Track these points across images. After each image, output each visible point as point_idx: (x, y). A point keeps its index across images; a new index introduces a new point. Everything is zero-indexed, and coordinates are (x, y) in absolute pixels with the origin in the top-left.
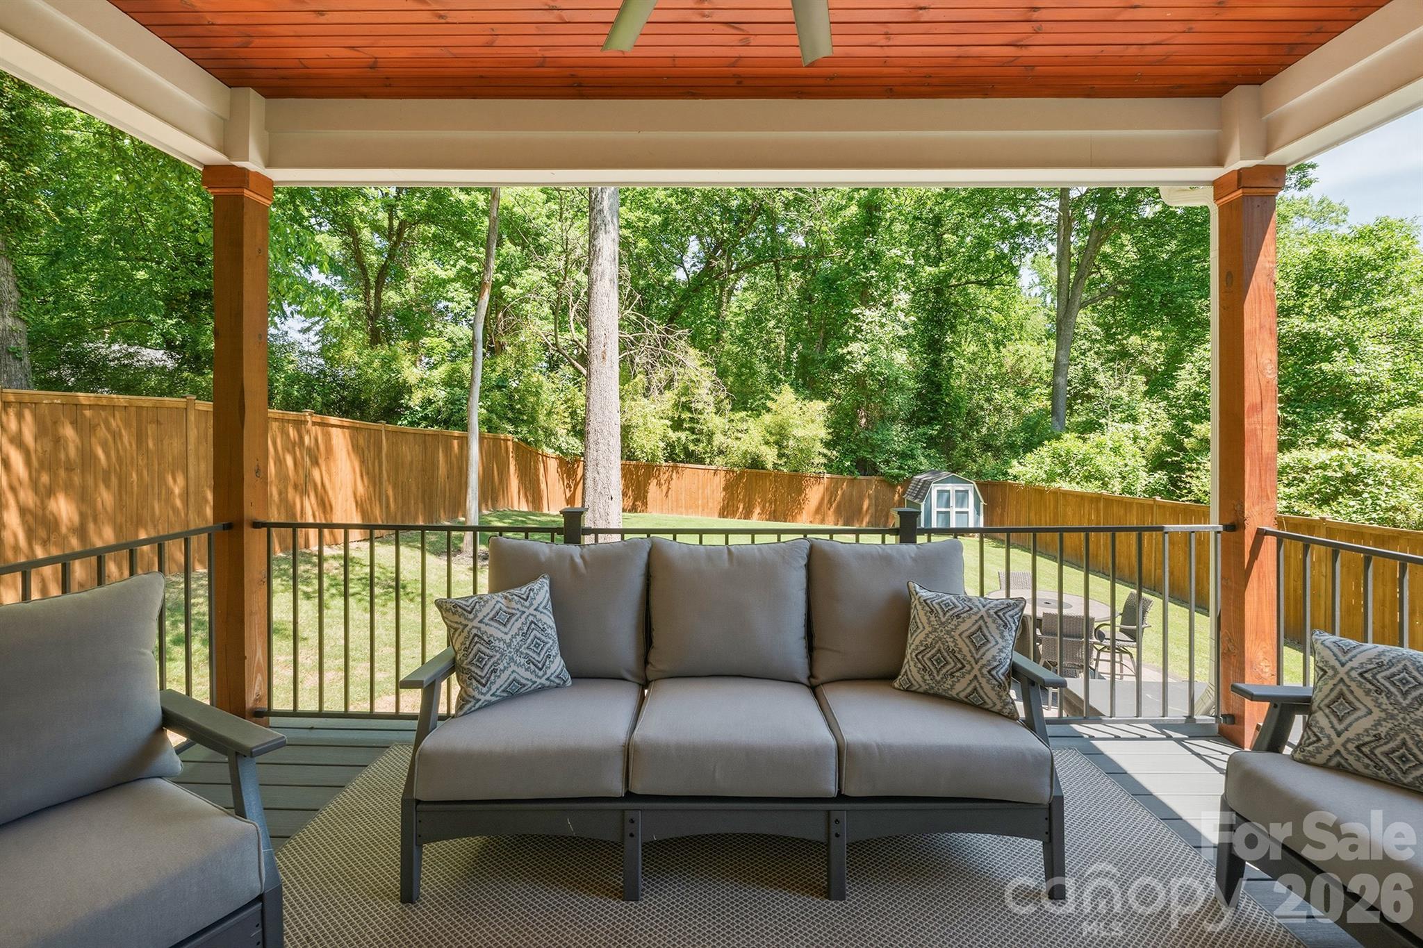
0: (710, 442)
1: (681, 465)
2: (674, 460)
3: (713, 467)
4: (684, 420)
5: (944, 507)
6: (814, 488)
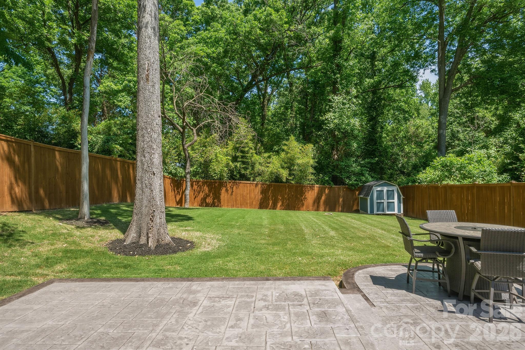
0: (253, 169)
1: (238, 181)
2: (234, 179)
3: (255, 182)
4: (238, 156)
5: (381, 200)
6: (310, 192)
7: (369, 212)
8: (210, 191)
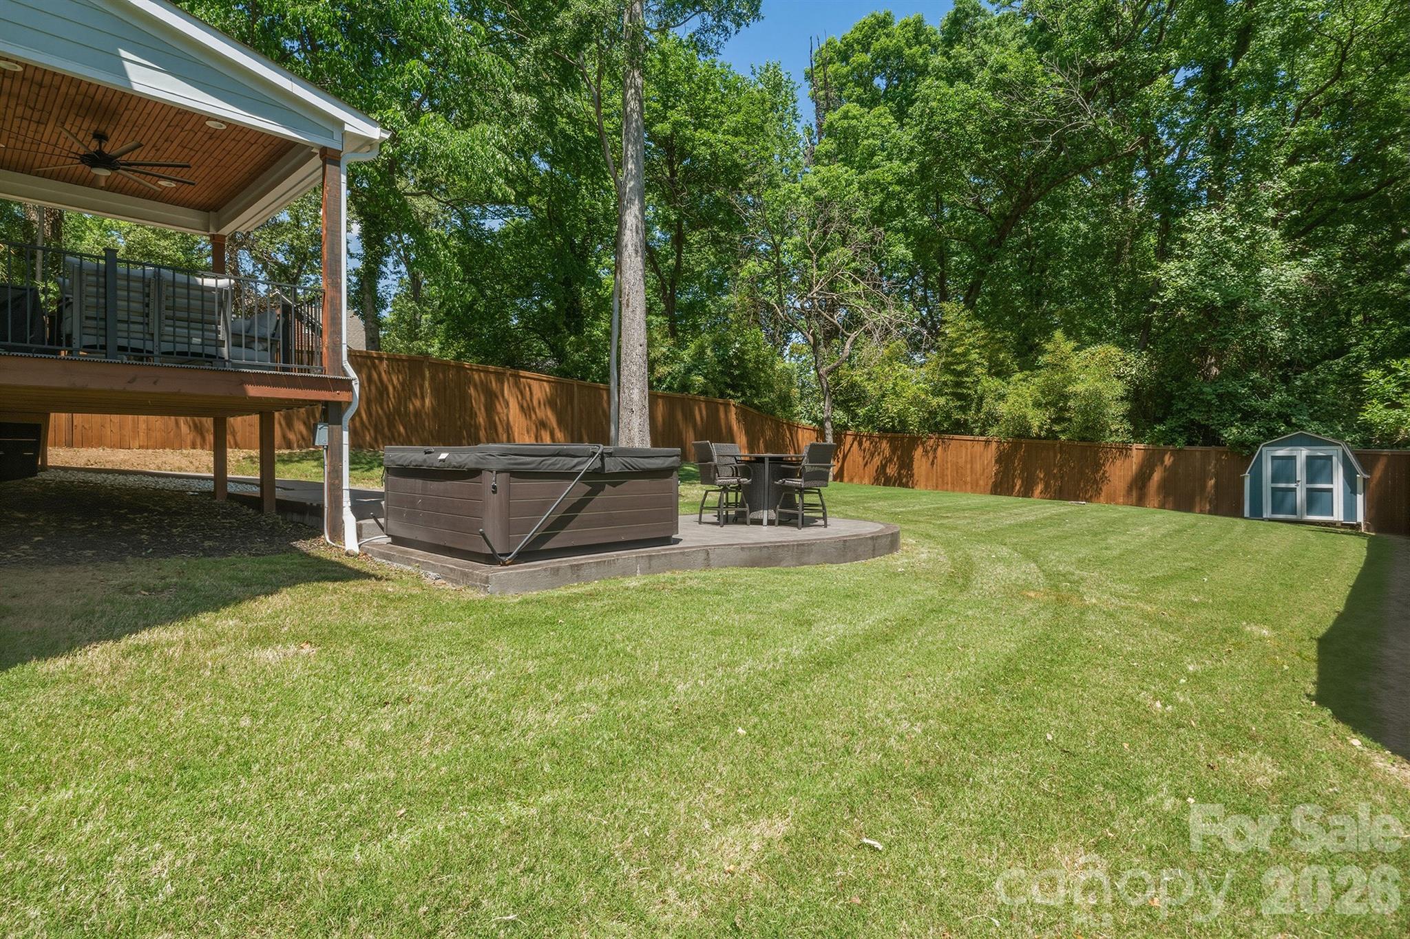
1: (947, 436)
2: (938, 431)
3: (984, 438)
4: (946, 383)
5: (1288, 482)
6: (1118, 463)
7: (1247, 514)
8: (894, 451)
